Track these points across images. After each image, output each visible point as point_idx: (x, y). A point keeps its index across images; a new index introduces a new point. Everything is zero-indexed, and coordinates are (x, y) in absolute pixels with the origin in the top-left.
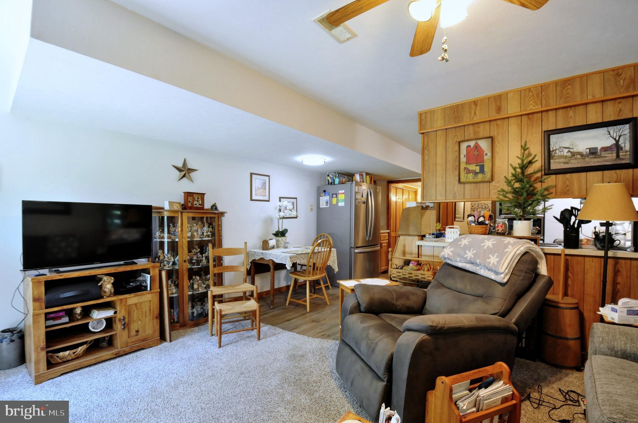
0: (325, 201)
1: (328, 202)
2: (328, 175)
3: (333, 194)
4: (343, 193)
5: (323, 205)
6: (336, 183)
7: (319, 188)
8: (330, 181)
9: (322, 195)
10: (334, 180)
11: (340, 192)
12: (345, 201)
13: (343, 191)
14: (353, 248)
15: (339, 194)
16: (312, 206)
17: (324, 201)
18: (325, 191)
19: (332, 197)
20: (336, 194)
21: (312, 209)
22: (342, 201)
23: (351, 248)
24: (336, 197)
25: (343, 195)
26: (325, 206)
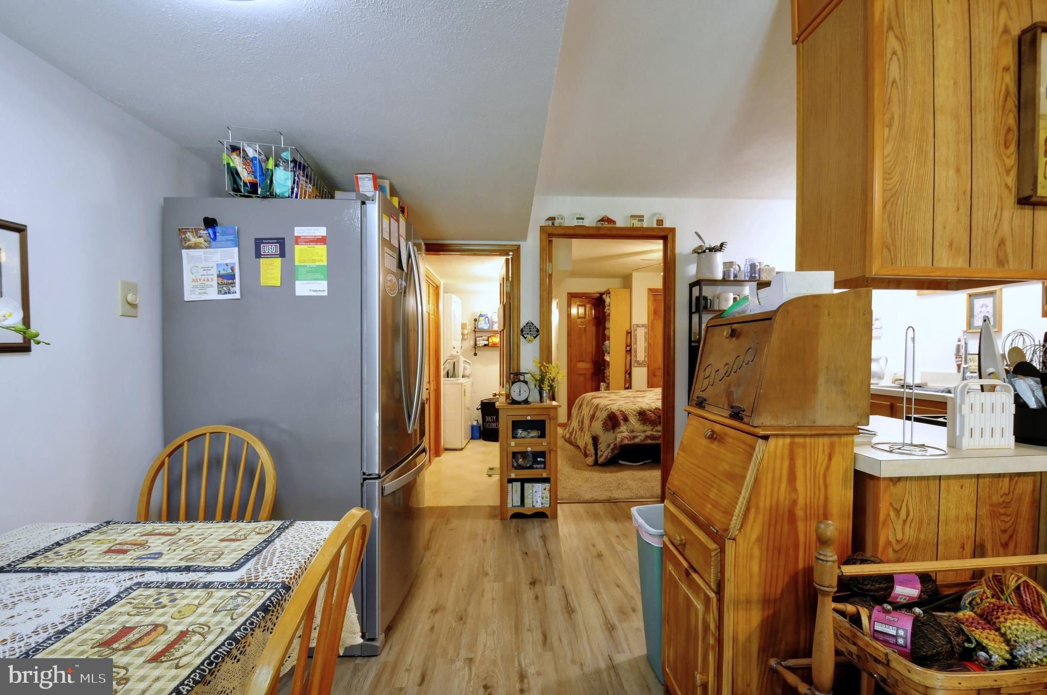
0: (214, 272)
1: (232, 277)
2: (234, 149)
3: (259, 242)
4: (321, 240)
5: (203, 287)
6: (278, 190)
7: (169, 207)
8: (245, 176)
9: (193, 240)
10: (268, 176)
11: (299, 231)
12: (332, 272)
13: (321, 231)
14: (379, 477)
15: (297, 240)
16: (130, 287)
17: (207, 269)
18: (210, 223)
19: (258, 255)
20: (281, 242)
21: (134, 306)
22: (313, 273)
23: (366, 477)
24: (282, 254)
25: (321, 250)
26: (213, 294)
